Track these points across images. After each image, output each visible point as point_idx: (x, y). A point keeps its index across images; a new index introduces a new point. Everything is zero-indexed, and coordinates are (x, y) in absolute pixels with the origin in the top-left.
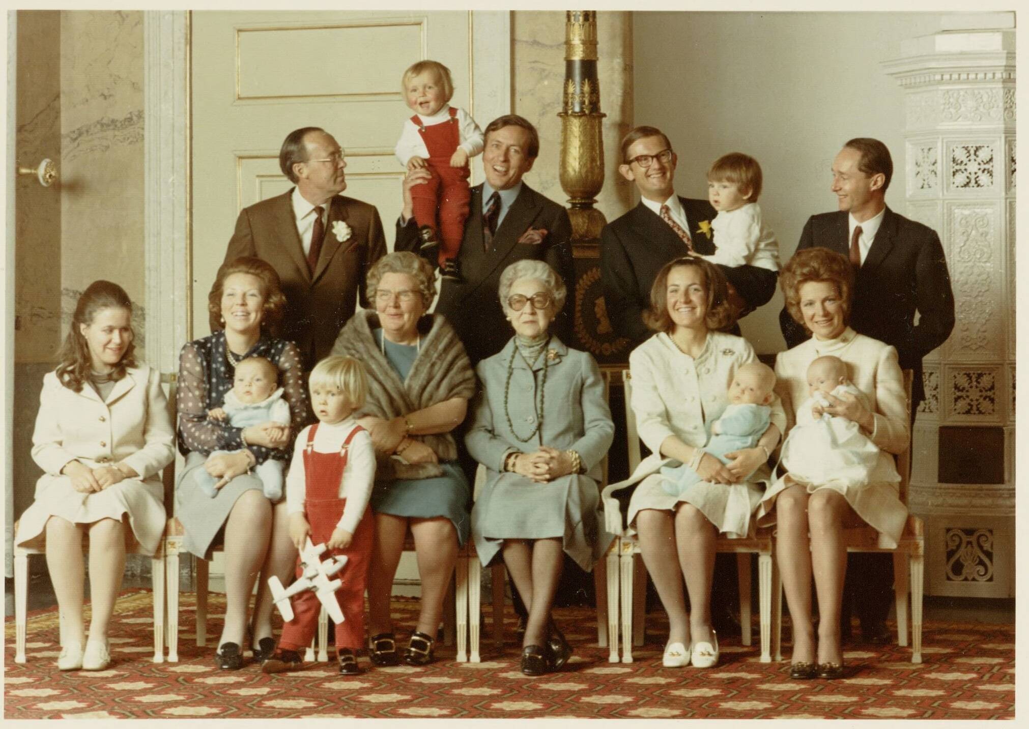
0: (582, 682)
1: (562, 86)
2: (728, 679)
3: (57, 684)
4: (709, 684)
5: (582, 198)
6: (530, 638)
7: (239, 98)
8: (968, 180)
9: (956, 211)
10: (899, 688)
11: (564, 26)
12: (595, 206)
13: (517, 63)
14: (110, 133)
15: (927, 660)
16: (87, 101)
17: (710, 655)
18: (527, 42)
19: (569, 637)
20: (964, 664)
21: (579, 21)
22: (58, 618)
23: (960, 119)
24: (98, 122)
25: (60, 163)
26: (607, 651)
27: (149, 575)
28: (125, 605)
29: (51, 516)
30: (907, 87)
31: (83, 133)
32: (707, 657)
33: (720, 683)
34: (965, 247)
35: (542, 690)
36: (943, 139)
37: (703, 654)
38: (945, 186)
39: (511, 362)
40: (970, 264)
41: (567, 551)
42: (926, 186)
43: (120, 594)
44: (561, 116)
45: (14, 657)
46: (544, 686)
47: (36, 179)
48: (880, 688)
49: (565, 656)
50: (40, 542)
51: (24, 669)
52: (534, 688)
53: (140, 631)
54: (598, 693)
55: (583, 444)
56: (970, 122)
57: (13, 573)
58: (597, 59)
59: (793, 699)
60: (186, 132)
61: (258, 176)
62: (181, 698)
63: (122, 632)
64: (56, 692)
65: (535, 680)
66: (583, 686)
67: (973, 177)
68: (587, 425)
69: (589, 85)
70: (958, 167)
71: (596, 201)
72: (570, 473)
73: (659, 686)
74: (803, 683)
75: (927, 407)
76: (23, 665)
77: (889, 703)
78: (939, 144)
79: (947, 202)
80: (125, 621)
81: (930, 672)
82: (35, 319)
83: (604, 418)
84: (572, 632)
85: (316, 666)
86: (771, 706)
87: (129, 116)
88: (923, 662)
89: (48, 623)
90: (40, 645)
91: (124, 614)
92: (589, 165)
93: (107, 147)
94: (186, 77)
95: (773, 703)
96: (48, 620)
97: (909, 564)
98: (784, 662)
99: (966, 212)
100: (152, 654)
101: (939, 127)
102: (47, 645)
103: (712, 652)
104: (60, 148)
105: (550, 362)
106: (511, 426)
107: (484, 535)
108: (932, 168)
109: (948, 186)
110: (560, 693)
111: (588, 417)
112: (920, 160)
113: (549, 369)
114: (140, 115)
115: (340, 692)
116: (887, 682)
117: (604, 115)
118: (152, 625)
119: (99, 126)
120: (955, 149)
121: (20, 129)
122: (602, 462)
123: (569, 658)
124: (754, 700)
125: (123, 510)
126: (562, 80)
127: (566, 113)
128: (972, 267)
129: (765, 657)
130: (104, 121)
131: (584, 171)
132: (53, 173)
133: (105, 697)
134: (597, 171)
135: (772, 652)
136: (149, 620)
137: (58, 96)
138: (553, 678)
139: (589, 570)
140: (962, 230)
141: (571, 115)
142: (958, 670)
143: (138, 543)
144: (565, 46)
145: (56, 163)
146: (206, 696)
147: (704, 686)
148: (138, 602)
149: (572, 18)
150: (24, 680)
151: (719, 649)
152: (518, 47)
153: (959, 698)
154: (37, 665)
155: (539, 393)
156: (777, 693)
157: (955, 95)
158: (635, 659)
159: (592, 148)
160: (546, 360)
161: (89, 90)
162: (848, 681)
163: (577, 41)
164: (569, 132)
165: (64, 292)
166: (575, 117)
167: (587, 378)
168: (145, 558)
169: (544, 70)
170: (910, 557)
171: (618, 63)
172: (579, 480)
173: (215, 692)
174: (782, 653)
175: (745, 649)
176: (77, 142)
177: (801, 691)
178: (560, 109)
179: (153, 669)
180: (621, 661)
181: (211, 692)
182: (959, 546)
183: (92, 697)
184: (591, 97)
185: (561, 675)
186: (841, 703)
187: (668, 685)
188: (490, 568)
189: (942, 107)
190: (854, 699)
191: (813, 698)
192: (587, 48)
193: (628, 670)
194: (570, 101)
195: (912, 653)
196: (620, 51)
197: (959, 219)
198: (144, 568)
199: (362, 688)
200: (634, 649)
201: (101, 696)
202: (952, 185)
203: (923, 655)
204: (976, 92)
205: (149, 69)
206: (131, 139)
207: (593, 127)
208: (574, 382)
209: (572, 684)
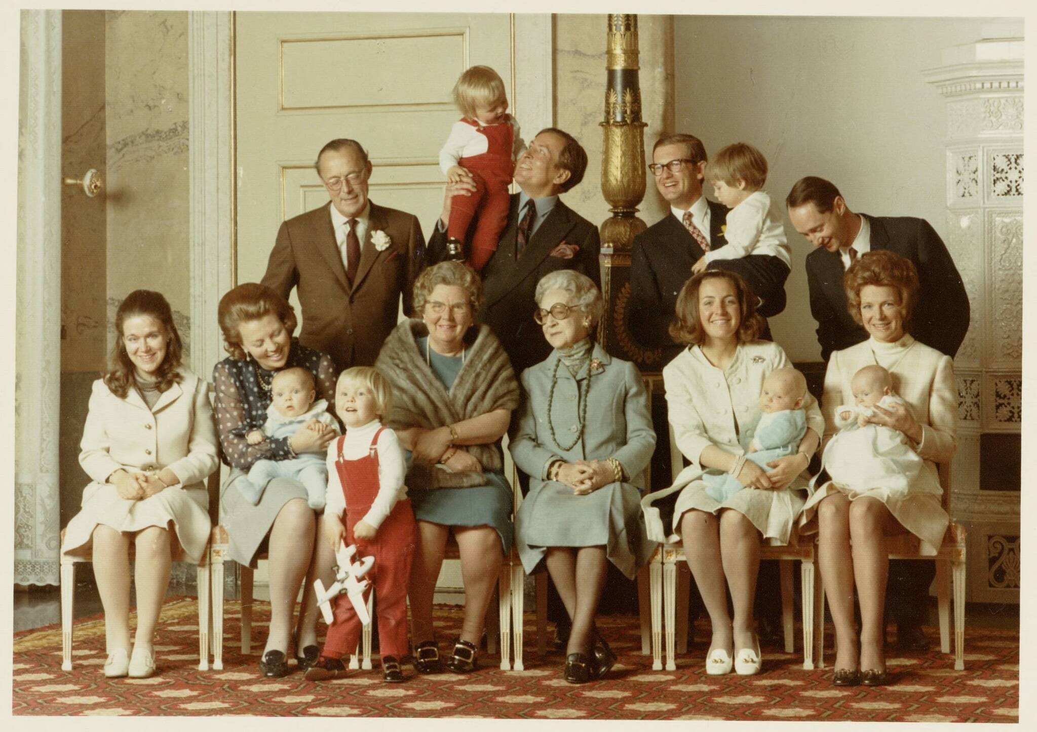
0: (625, 690)
1: (604, 96)
2: (771, 686)
3: (103, 692)
4: (753, 691)
5: (624, 208)
6: (574, 646)
7: (283, 109)
8: (1009, 189)
9: (997, 219)
10: (942, 695)
11: (605, 35)
12: (637, 215)
13: (560, 73)
14: (155, 144)
15: (970, 667)
16: (132, 111)
17: (753, 661)
18: (569, 52)
19: (612, 645)
20: (1007, 671)
21: (620, 30)
22: (104, 625)
23: (1001, 128)
24: (143, 133)
25: (105, 174)
26: (650, 659)
27: (194, 583)
28: (170, 613)
29: (98, 525)
30: (947, 95)
31: (128, 144)
32: (751, 664)
33: (763, 690)
34: (1007, 255)
35: (585, 698)
36: (983, 148)
37: (746, 661)
38: (986, 195)
39: (555, 371)
40: (1012, 272)
41: (611, 559)
42: (967, 194)
43: (165, 602)
44: (602, 126)
45: (61, 665)
46: (588, 694)
47: (81, 189)
48: (923, 694)
49: (609, 665)
50: (87, 550)
51: (70, 676)
52: (578, 696)
53: (185, 638)
54: (641, 700)
55: (625, 453)
56: (1011, 131)
57: (60, 581)
58: (639, 68)
59: (836, 706)
60: (230, 143)
61: (302, 186)
62: (227, 705)
63: (168, 640)
64: (102, 700)
65: (578, 688)
66: (627, 694)
67: (1013, 185)
68: (629, 435)
69: (631, 95)
70: (998, 175)
71: (638, 210)
72: (614, 482)
73: (701, 693)
74: (845, 690)
75: (969, 414)
76: (69, 673)
77: (932, 710)
78: (980, 153)
79: (987, 210)
80: (170, 628)
81: (972, 679)
82: (81, 328)
83: (646, 428)
84: (615, 640)
85: (360, 673)
86: (814, 713)
87: (174, 126)
88: (966, 669)
89: (94, 630)
90: (86, 652)
91: (169, 622)
92: (631, 175)
93: (152, 158)
94: (230, 87)
95: (817, 711)
96: (95, 627)
97: (952, 572)
98: (827, 669)
99: (1007, 220)
100: (197, 662)
101: (979, 136)
102: (93, 652)
103: (755, 659)
104: (105, 159)
105: (594, 372)
106: (553, 434)
107: (527, 542)
108: (973, 176)
109: (989, 194)
110: (603, 700)
111: (631, 427)
112: (961, 169)
113: (592, 379)
114: (185, 125)
115: (384, 700)
116: (930, 689)
117: (646, 125)
118: (197, 632)
119: (144, 137)
120: (996, 157)
121: (66, 140)
122: (645, 471)
123: (612, 666)
124: (797, 706)
125: (169, 518)
126: (604, 89)
127: (608, 122)
128: (1013, 274)
129: (808, 665)
130: (149, 132)
131: (625, 180)
132: (98, 184)
133: (151, 704)
134: (638, 180)
135: (815, 660)
136: (194, 628)
137: (103, 108)
138: (597, 686)
139: (633, 578)
140: (1002, 237)
141: (613, 124)
142: (1001, 677)
143: (183, 551)
144: (606, 56)
145: (101, 174)
146: (251, 704)
147: (746, 694)
148: (184, 610)
149: (614, 28)
150: (70, 687)
151: (762, 656)
152: (560, 57)
153: (1002, 705)
154: (84, 672)
155: (582, 403)
156: (820, 700)
157: (996, 104)
158: (678, 667)
159: (634, 158)
160: (590, 371)
161: (134, 101)
162: (890, 688)
163: (618, 50)
164: (610, 142)
165: (110, 301)
166: (616, 126)
167: (630, 388)
168: (190, 566)
169: (586, 80)
170: (953, 563)
171: (659, 72)
172: (622, 487)
173: (259, 700)
174: (825, 660)
175: (788, 657)
176: (122, 152)
177: (844, 697)
178: (602, 119)
179: (199, 677)
180: (664, 668)
181: (256, 700)
182: (1000, 554)
183: (138, 704)
184: (632, 107)
185: (604, 683)
186: (883, 710)
187: (712, 693)
188: (533, 577)
189: (983, 116)
190: (897, 706)
191: (856, 705)
192: (629, 57)
193: (671, 677)
194: (612, 110)
195: (955, 660)
196: (661, 60)
197: (1000, 228)
198: (189, 576)
199: (406, 696)
200: (677, 656)
201: (147, 703)
202: (992, 194)
203: (966, 663)
204: (1017, 100)
205: (194, 79)
206: (176, 150)
207: (634, 137)
208: (618, 391)
209: (616, 692)
